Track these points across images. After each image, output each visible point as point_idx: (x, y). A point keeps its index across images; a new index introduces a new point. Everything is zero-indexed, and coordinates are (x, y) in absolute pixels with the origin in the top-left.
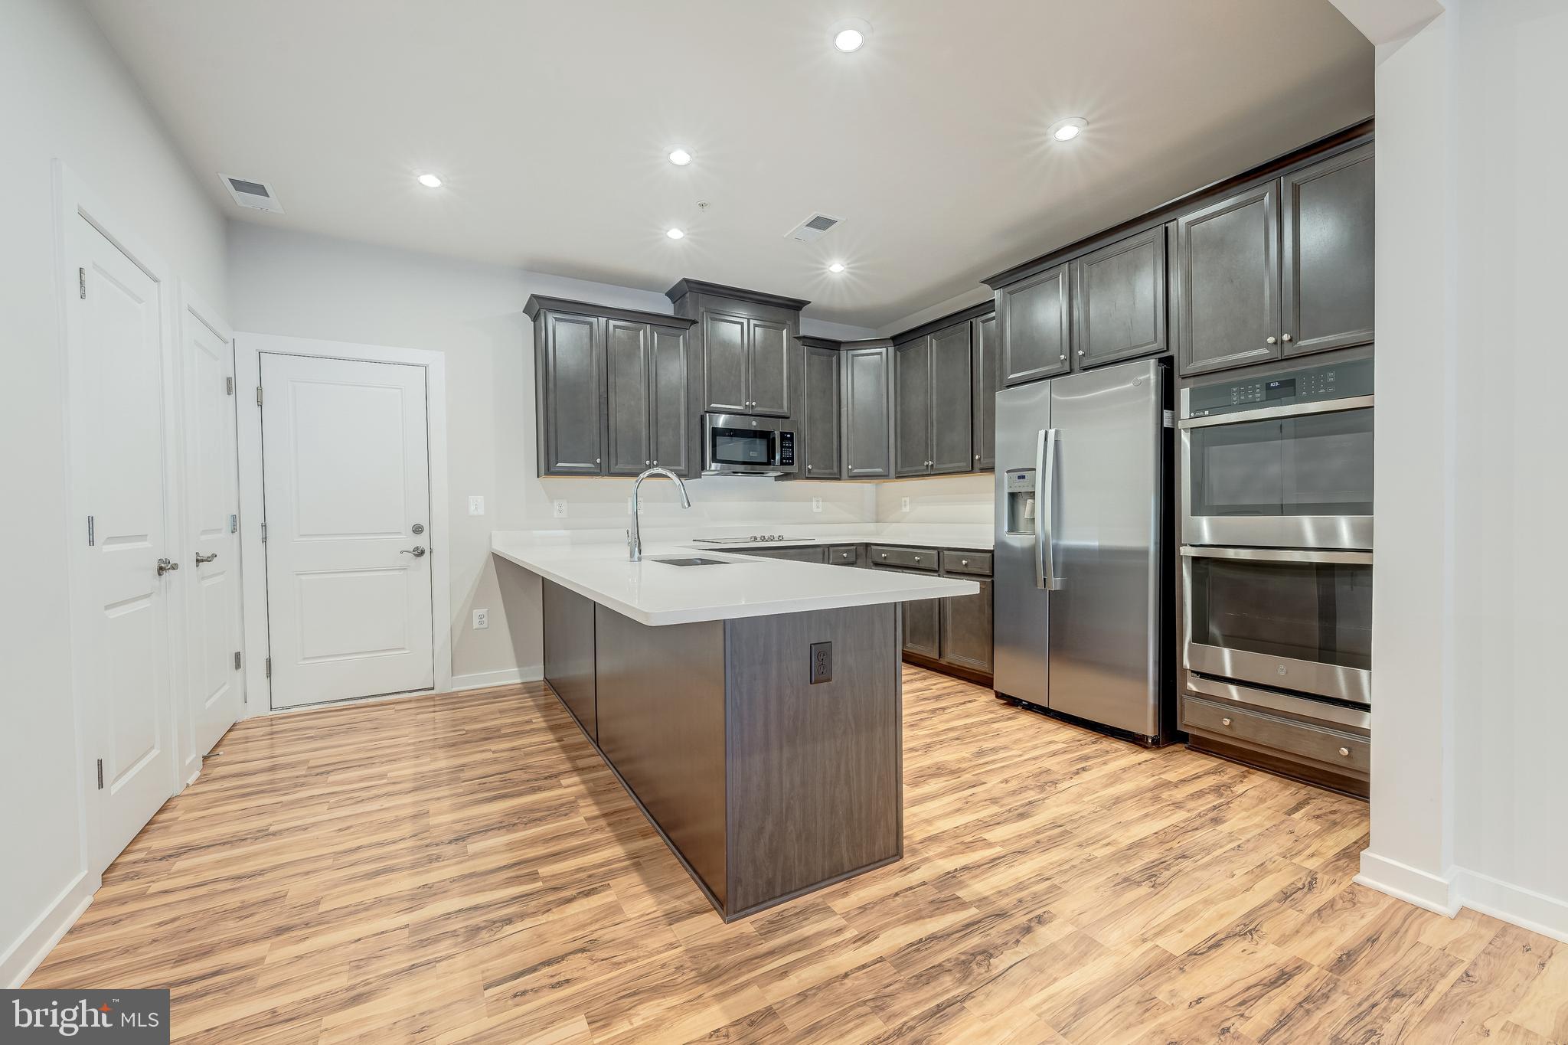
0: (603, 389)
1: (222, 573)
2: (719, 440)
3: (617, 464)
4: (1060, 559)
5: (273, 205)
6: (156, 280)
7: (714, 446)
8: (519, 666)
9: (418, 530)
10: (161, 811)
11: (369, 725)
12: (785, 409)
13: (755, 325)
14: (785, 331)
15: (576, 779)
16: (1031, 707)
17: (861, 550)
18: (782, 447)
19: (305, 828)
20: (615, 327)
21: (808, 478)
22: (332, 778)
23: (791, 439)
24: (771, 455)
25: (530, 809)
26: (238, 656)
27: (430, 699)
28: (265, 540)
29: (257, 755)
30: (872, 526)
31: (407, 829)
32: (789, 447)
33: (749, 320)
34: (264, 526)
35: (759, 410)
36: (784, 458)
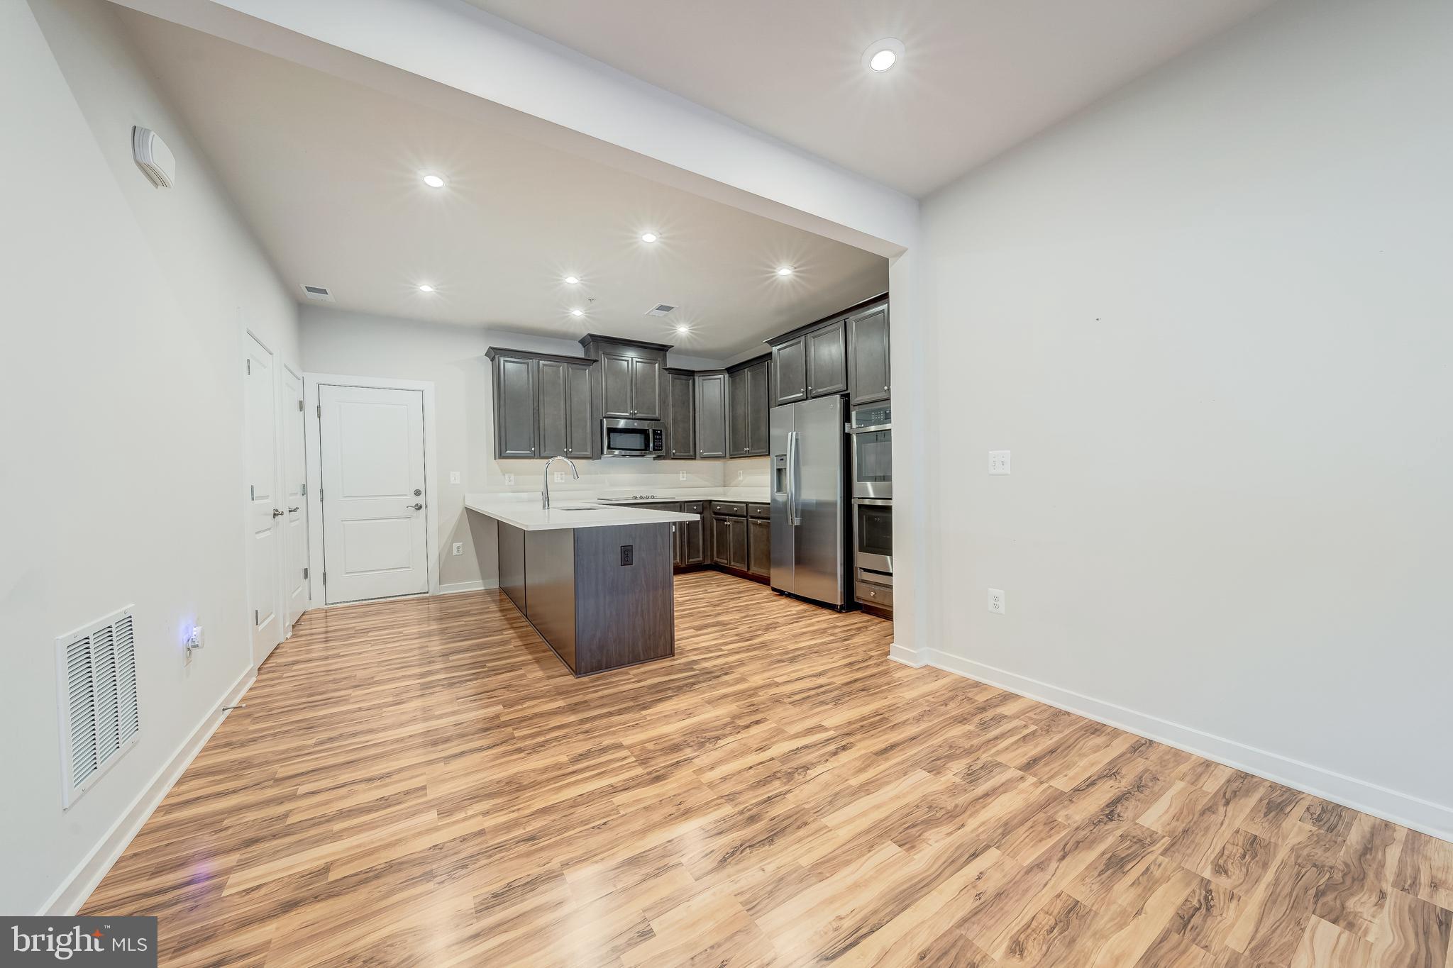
0: (536, 404)
1: (298, 519)
2: (612, 434)
3: (545, 451)
4: (800, 508)
5: (329, 298)
6: (271, 354)
7: (609, 438)
8: (483, 579)
9: (418, 493)
10: (276, 649)
11: (388, 611)
12: (657, 415)
13: (637, 362)
14: (657, 365)
15: (512, 631)
16: (790, 595)
17: (705, 504)
18: (654, 439)
19: (360, 653)
20: (544, 365)
21: (673, 459)
22: (370, 634)
23: (661, 434)
24: (647, 446)
25: (485, 643)
26: (306, 570)
27: (424, 599)
28: (322, 500)
29: (319, 627)
30: (721, 490)
31: (417, 652)
32: (659, 439)
33: (632, 358)
34: (322, 491)
35: (639, 415)
36: (657, 446)
